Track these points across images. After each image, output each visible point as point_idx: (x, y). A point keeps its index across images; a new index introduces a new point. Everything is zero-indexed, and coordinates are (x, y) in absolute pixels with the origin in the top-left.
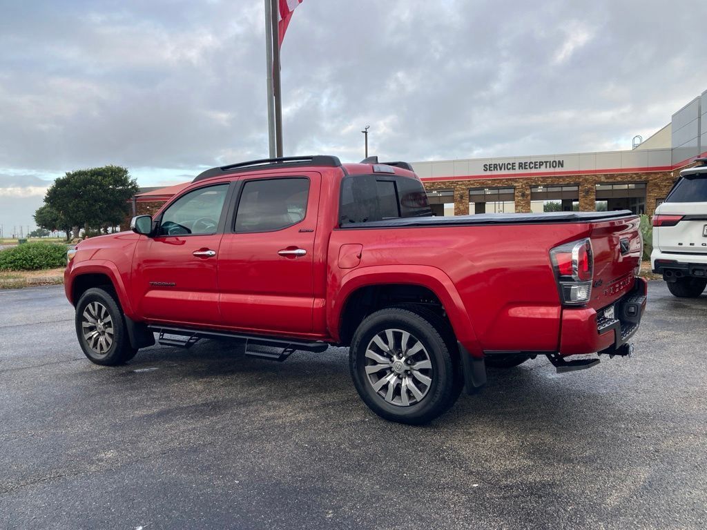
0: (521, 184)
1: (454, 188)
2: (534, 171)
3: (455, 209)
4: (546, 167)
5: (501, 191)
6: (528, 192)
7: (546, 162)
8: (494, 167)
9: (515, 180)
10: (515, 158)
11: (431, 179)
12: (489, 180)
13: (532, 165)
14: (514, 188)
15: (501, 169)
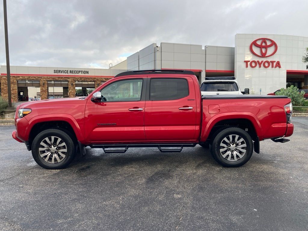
0: (71, 80)
1: (40, 80)
2: (76, 74)
3: (41, 90)
4: (81, 73)
5: (62, 83)
6: (74, 84)
7: (81, 71)
8: (59, 72)
9: (68, 78)
10: (68, 68)
11: (28, 75)
12: (56, 77)
13: (75, 72)
14: (68, 81)
15: (62, 73)
